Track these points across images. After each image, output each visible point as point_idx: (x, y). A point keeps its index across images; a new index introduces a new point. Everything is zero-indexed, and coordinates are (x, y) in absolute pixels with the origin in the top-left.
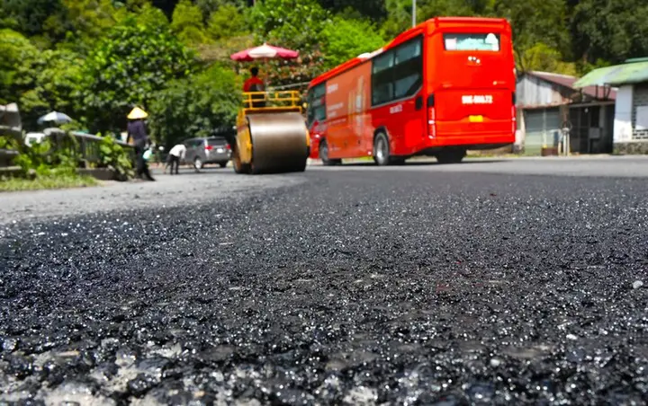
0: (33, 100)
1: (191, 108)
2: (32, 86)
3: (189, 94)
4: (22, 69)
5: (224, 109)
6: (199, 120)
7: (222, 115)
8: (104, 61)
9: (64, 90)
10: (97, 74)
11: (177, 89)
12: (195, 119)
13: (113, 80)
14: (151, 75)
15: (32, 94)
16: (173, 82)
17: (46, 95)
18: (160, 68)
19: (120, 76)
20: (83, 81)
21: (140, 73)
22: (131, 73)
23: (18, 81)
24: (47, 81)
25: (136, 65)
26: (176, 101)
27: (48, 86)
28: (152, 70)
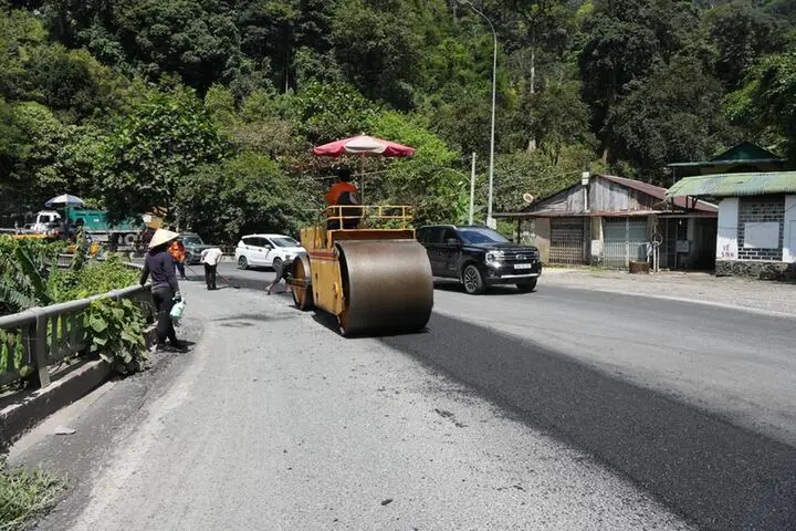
0: (51, 176)
1: (223, 196)
2: (50, 161)
3: (221, 180)
4: (41, 143)
5: (260, 199)
6: (231, 210)
7: (256, 205)
8: (129, 140)
9: (85, 167)
10: (120, 153)
11: (207, 174)
12: (227, 208)
13: (137, 161)
14: (180, 158)
15: (50, 169)
16: (205, 166)
17: (64, 171)
18: (191, 151)
19: (145, 157)
20: (104, 160)
21: (168, 155)
22: (157, 154)
23: (36, 155)
24: (66, 156)
25: (163, 146)
26: (206, 187)
27: (68, 162)
28: (182, 151)
